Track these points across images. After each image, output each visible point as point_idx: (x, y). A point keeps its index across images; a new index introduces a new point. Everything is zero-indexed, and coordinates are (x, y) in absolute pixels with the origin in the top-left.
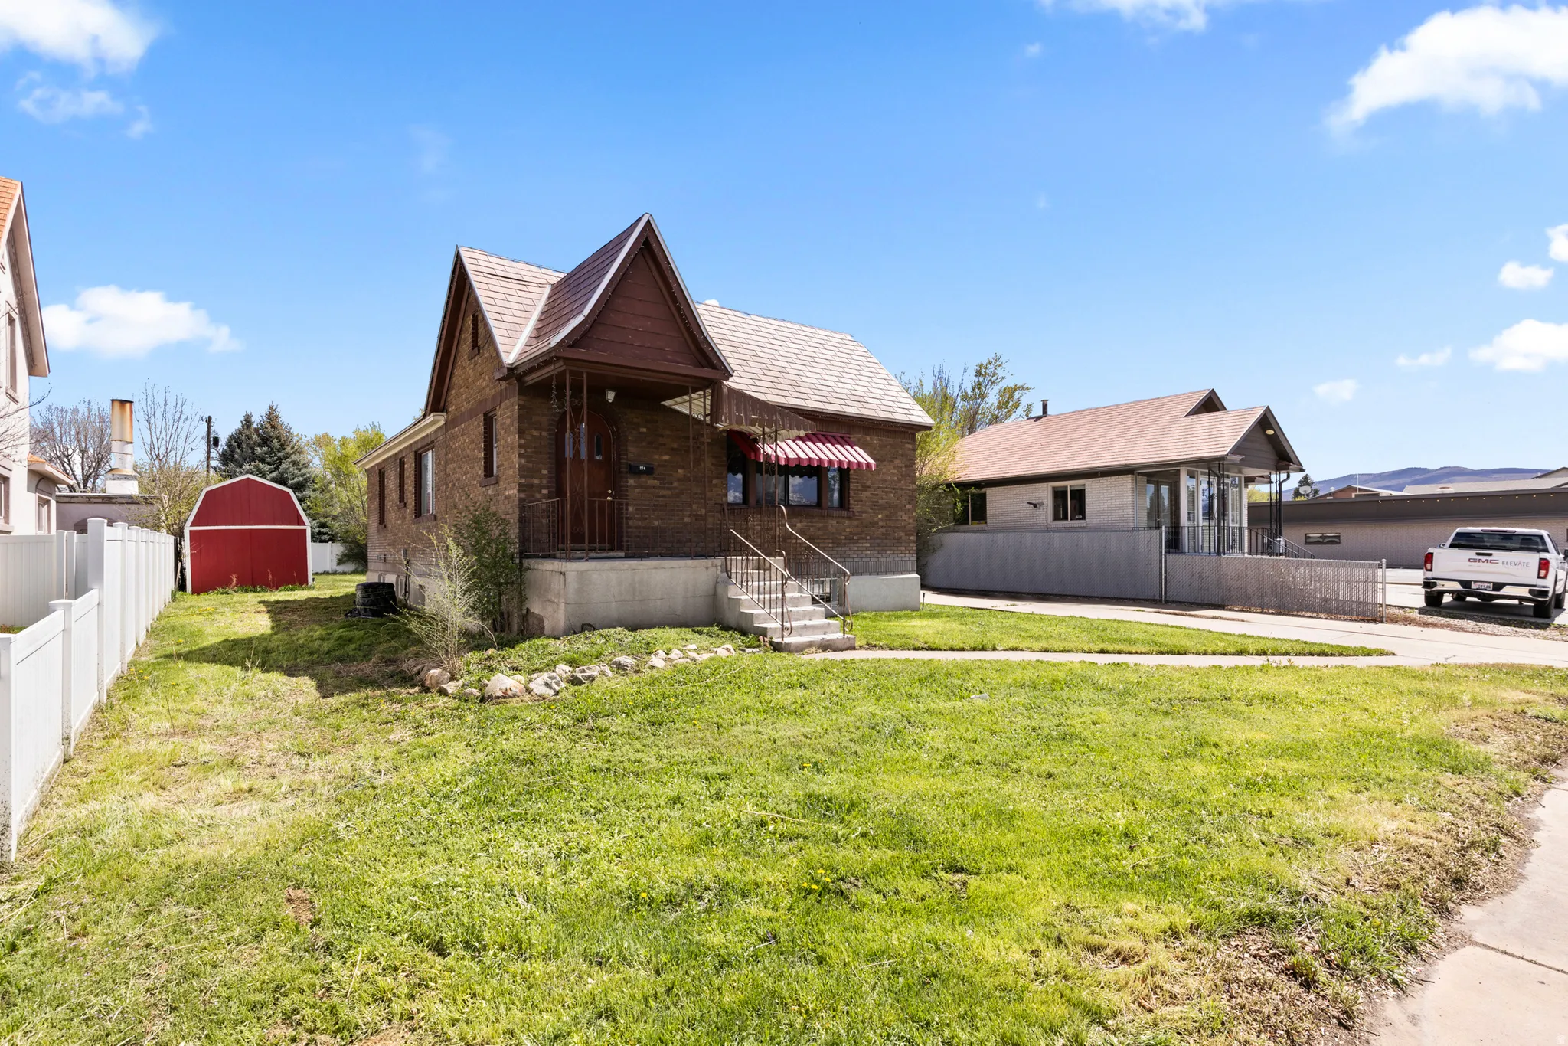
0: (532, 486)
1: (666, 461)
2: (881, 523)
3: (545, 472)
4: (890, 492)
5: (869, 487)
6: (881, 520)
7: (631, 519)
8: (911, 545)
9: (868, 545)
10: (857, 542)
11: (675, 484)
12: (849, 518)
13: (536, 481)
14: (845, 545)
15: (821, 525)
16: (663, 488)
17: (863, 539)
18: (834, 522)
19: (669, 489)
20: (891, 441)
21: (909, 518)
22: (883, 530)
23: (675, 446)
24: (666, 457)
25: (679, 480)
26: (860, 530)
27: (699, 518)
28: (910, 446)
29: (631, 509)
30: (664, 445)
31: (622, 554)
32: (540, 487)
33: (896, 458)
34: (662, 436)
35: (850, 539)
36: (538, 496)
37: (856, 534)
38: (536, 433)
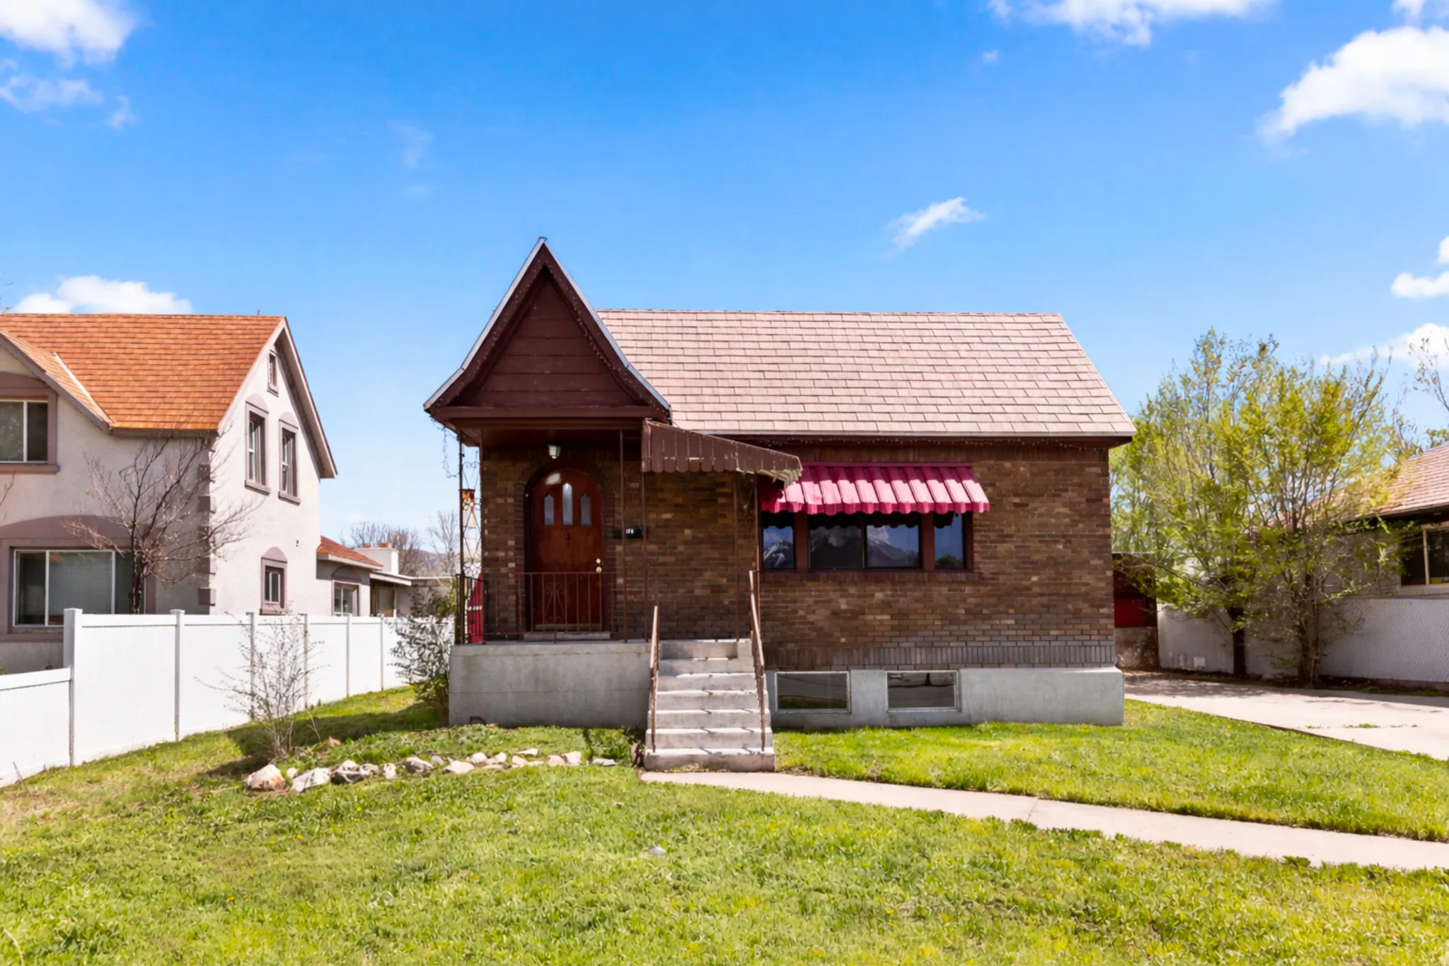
0: (497, 559)
1: (667, 520)
2: (1036, 590)
3: (511, 543)
4: (1058, 542)
5: (1011, 536)
6: (1035, 584)
7: (621, 593)
8: (1102, 621)
9: (1012, 622)
10: (989, 617)
11: (681, 548)
12: (974, 583)
13: (501, 554)
14: (965, 622)
15: (918, 594)
16: (663, 554)
17: (999, 613)
18: (945, 590)
19: (671, 555)
20: (1056, 464)
21: (1099, 579)
22: (1045, 600)
23: (680, 500)
24: (668, 516)
25: (686, 543)
26: (994, 600)
27: (717, 589)
28: (1098, 470)
29: (620, 581)
30: (665, 500)
31: (606, 635)
32: (506, 561)
33: (1067, 490)
34: (662, 490)
35: (975, 614)
36: (503, 570)
37: (987, 607)
38: (500, 501)
